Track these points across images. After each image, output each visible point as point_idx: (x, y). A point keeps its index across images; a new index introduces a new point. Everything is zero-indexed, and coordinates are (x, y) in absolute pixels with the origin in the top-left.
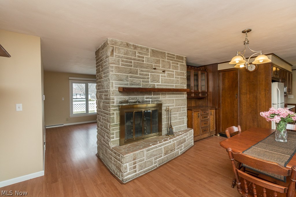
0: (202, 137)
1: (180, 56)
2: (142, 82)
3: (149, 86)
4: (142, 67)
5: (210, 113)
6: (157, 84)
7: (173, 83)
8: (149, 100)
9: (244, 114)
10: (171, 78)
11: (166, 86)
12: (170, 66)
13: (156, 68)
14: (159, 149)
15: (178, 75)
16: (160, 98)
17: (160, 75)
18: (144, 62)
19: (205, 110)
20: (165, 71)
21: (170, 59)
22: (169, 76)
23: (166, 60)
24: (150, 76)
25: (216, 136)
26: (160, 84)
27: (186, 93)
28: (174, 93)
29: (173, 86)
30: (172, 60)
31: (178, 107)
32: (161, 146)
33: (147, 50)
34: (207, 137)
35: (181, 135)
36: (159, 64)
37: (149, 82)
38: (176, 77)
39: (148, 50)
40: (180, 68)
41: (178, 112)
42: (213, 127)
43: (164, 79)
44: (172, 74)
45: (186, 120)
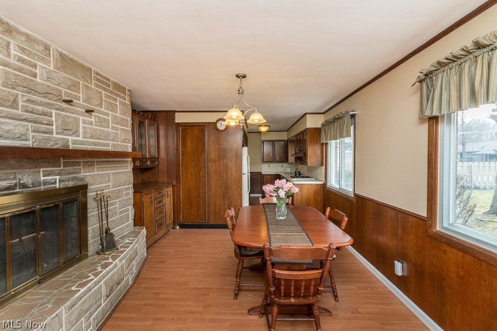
0: (157, 237)
1: (119, 85)
2: (34, 131)
3: (52, 143)
4: (30, 91)
5: (166, 193)
6: (72, 140)
7: (108, 140)
8: (52, 179)
9: (212, 189)
10: (104, 127)
11: (95, 144)
12: (102, 100)
13: (71, 101)
14: (95, 292)
15: (117, 124)
16: (80, 173)
17: (81, 118)
18: (38, 80)
19: (160, 190)
20: (92, 111)
21: (101, 86)
22: (99, 124)
23: (93, 86)
24: (54, 118)
25: (174, 230)
26: (80, 138)
27: (131, 160)
28: (111, 160)
29: (108, 145)
30: (105, 89)
31: (117, 190)
32: (100, 282)
33: (46, 48)
34: (162, 235)
35: (131, 243)
36: (77, 93)
37: (52, 133)
38: (113, 127)
39: (49, 50)
40: (120, 108)
41: (118, 200)
42: (170, 217)
43: (90, 129)
44: (105, 118)
45: (131, 212)
